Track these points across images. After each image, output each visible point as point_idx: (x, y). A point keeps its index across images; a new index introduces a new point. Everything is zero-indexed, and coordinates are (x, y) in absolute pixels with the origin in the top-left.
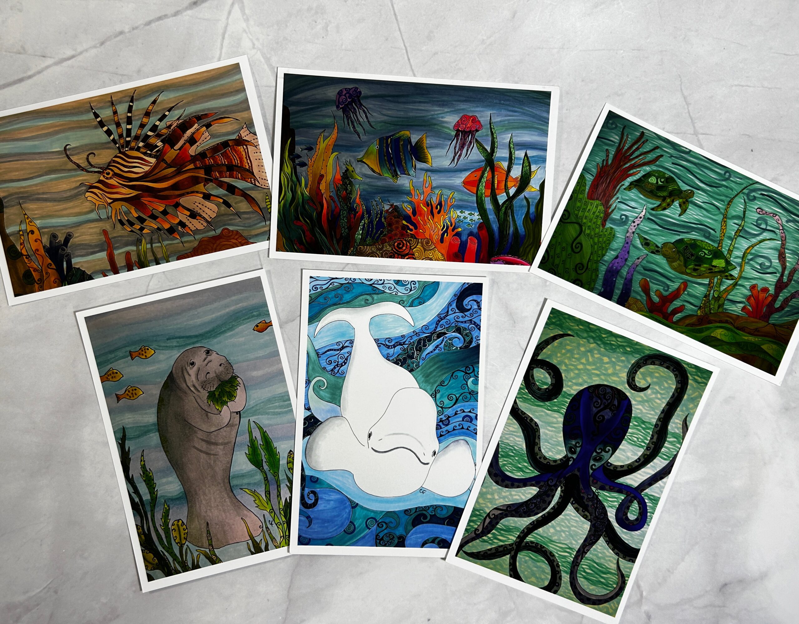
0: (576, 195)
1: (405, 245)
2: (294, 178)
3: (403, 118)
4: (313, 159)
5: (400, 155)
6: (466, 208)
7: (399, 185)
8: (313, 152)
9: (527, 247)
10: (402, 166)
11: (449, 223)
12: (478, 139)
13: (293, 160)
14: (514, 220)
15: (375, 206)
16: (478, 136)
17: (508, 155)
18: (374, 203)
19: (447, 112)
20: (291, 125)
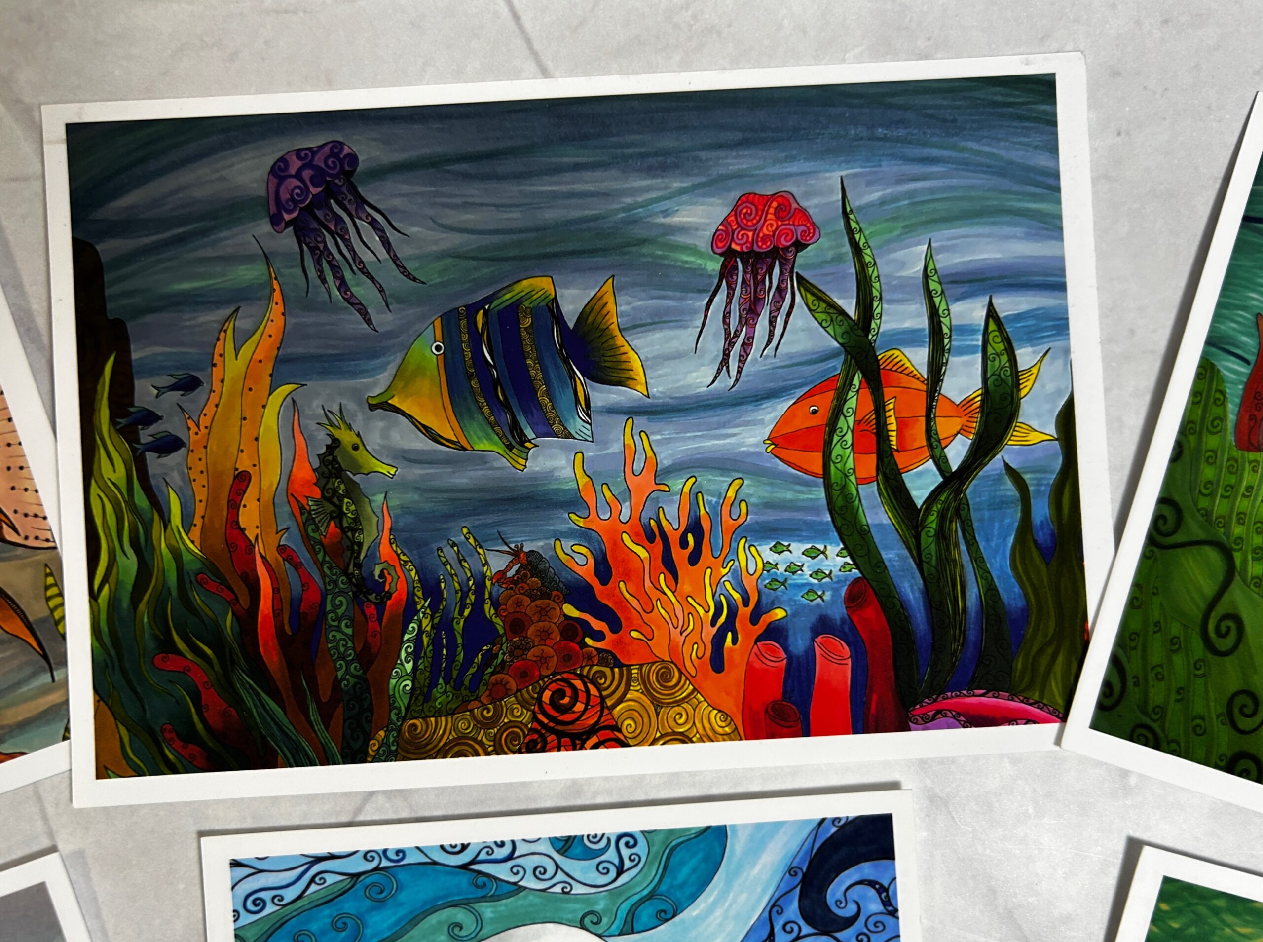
0: (1192, 439)
1: (582, 696)
2: (141, 499)
3: (521, 231)
4: (204, 421)
5: (526, 366)
6: (794, 531)
7: (534, 478)
8: (199, 394)
9: (1041, 651)
10: (539, 406)
11: (736, 596)
12: (805, 274)
13: (129, 434)
14: (978, 559)
15: (454, 561)
16: (805, 267)
17: (923, 323)
18: (450, 553)
19: (682, 192)
20: (109, 306)
